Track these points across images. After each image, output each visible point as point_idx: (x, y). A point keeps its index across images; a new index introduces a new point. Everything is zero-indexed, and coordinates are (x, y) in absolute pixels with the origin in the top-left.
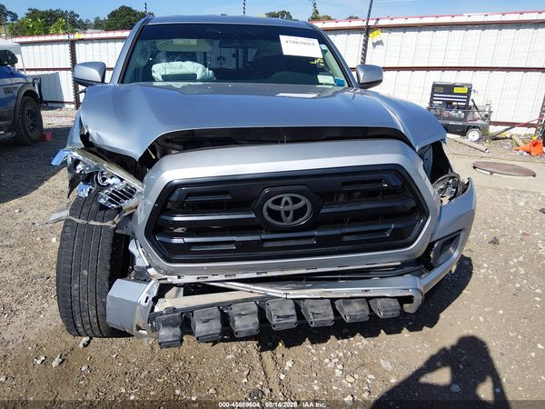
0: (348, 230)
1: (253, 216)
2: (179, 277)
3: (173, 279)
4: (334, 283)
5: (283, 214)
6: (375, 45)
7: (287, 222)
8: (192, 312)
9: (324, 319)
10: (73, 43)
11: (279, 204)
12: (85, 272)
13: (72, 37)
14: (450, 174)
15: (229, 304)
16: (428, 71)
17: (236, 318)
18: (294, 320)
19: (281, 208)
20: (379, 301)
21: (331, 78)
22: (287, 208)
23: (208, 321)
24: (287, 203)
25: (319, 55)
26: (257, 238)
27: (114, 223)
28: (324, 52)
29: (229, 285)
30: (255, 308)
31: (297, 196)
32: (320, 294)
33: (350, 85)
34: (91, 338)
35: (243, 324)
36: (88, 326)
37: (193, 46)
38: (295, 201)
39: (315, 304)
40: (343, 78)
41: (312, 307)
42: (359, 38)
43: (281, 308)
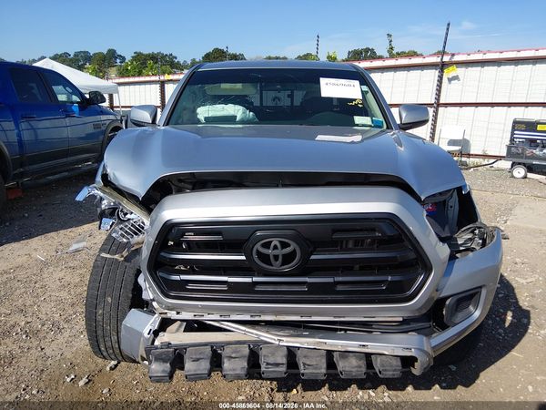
0: (340, 279)
1: (244, 258)
2: (178, 313)
3: (172, 315)
4: (332, 334)
5: (272, 258)
6: (450, 80)
7: (276, 266)
8: (186, 349)
9: (314, 371)
10: (162, 84)
11: (269, 248)
12: (109, 299)
13: (162, 78)
14: (478, 224)
15: (223, 345)
16: (510, 107)
17: (225, 360)
18: (283, 369)
19: (270, 251)
20: (379, 358)
21: (369, 119)
22: (276, 252)
23: (198, 360)
24: (275, 247)
25: (359, 96)
26: (248, 280)
27: (122, 256)
28: (364, 93)
29: (225, 325)
30: (246, 351)
31: (286, 241)
32: (314, 344)
33: (389, 127)
34: (119, 363)
35: (231, 367)
36: (111, 351)
37: (238, 89)
38: (284, 245)
39: (309, 354)
40: (381, 119)
41: (305, 357)
42: (434, 73)
43: (273, 354)
